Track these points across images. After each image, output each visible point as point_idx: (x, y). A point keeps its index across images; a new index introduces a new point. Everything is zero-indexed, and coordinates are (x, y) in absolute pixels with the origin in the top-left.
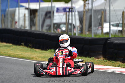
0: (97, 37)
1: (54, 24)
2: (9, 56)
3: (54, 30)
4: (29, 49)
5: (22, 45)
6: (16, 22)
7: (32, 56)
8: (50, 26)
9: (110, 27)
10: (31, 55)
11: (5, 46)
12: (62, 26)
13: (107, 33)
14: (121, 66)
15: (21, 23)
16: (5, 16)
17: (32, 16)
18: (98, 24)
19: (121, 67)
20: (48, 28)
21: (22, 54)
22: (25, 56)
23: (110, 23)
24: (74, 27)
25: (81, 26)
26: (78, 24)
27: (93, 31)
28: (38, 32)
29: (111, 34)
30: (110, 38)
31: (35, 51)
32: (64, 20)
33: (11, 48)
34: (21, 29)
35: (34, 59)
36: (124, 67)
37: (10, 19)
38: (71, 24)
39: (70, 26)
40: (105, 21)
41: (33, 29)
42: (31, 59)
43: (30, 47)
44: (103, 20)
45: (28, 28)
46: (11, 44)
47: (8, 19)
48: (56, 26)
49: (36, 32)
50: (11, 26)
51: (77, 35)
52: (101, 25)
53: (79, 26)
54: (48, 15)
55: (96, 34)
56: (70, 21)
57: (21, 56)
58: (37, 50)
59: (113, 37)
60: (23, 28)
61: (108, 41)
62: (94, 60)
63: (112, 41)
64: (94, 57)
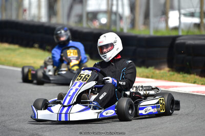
0: (159, 34)
1: (88, 13)
2: (14, 65)
3: (87, 24)
5: (35, 48)
6: (25, 10)
8: (80, 17)
9: (180, 18)
11: (8, 49)
13: (176, 29)
14: (197, 82)
15: (34, 11)
18: (160, 13)
19: (198, 84)
21: (35, 63)
23: (179, 10)
24: (121, 18)
26: (126, 12)
27: (152, 25)
29: (182, 30)
30: (180, 36)
32: (104, 7)
33: (18, 52)
34: (32, 21)
36: (202, 84)
37: (15, 5)
38: (116, 13)
39: (113, 17)
40: (172, 8)
41: (54, 21)
44: (168, 5)
45: (44, 19)
46: (16, 47)
47: (11, 4)
48: (90, 16)
50: (18, 15)
51: (125, 31)
52: (165, 14)
53: (129, 17)
55: (156, 30)
56: (114, 9)
59: (185, 34)
60: (36, 20)
61: (177, 42)
62: (153, 73)
63: (182, 41)
64: (153, 68)
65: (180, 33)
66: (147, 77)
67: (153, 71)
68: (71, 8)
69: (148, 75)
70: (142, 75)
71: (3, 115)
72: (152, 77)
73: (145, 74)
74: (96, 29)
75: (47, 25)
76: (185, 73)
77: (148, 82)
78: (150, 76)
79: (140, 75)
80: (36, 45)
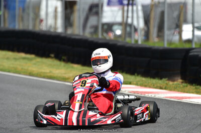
0: (173, 47)
1: (103, 25)
2: (31, 75)
3: (102, 35)
4: (63, 64)
5: (51, 57)
6: (41, 21)
7: (67, 76)
8: (96, 28)
9: (193, 31)
10: (65, 74)
11: (24, 58)
12: (115, 27)
13: (189, 41)
15: (51, 21)
16: (24, 10)
17: (69, 11)
18: (174, 26)
20: (92, 30)
21: (50, 72)
22: (55, 75)
23: (193, 23)
24: (136, 30)
25: (146, 28)
26: (141, 24)
27: (166, 38)
28: (77, 37)
29: (196, 43)
30: (193, 49)
31: (72, 67)
32: (119, 19)
33: (34, 61)
34: (49, 31)
35: (69, 80)
37: (32, 15)
38: (131, 25)
39: (128, 29)
40: (186, 22)
41: (69, 31)
42: (65, 79)
43: (64, 61)
44: (182, 19)
45: (60, 30)
46: (33, 56)
47: (28, 14)
48: (105, 27)
49: (73, 37)
50: (34, 25)
51: (140, 42)
52: (178, 27)
53: (144, 29)
54: (94, 10)
55: (170, 43)
56: (130, 21)
57: (49, 75)
58: (76, 66)
59: (198, 46)
60: (52, 30)
61: (190, 54)
62: (167, 84)
63: (196, 53)
64: (167, 79)
65: (194, 46)
66: (161, 88)
67: (167, 82)
68: (87, 19)
69: (162, 86)
70: (155, 86)
71: (19, 123)
72: (165, 89)
73: (159, 85)
74: (111, 40)
75: (63, 35)
76: (197, 85)
77: (162, 93)
78: (164, 87)
79: (154, 85)
80: (52, 55)
